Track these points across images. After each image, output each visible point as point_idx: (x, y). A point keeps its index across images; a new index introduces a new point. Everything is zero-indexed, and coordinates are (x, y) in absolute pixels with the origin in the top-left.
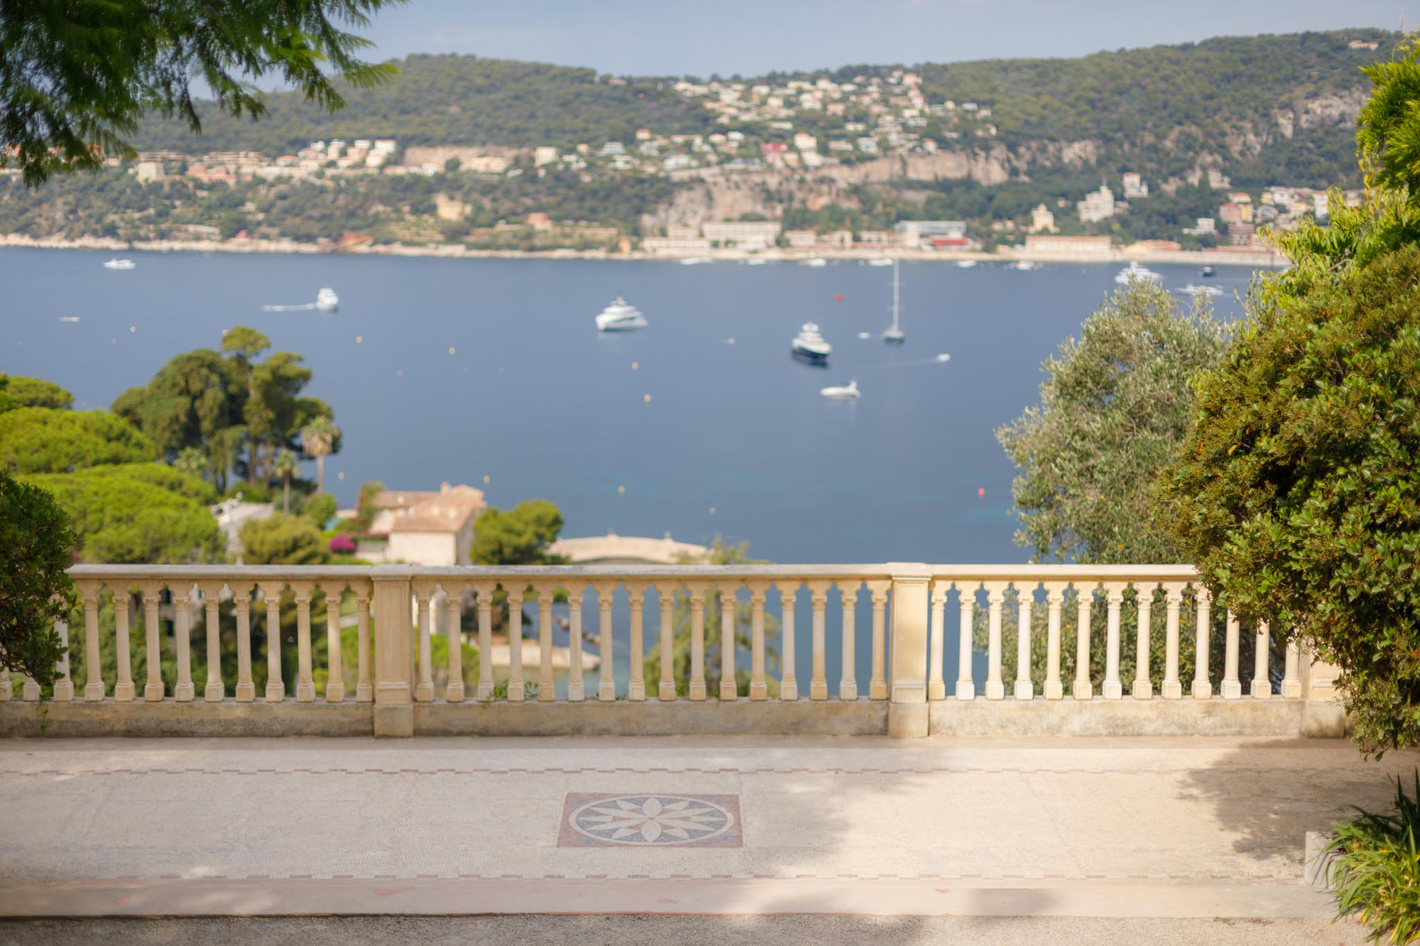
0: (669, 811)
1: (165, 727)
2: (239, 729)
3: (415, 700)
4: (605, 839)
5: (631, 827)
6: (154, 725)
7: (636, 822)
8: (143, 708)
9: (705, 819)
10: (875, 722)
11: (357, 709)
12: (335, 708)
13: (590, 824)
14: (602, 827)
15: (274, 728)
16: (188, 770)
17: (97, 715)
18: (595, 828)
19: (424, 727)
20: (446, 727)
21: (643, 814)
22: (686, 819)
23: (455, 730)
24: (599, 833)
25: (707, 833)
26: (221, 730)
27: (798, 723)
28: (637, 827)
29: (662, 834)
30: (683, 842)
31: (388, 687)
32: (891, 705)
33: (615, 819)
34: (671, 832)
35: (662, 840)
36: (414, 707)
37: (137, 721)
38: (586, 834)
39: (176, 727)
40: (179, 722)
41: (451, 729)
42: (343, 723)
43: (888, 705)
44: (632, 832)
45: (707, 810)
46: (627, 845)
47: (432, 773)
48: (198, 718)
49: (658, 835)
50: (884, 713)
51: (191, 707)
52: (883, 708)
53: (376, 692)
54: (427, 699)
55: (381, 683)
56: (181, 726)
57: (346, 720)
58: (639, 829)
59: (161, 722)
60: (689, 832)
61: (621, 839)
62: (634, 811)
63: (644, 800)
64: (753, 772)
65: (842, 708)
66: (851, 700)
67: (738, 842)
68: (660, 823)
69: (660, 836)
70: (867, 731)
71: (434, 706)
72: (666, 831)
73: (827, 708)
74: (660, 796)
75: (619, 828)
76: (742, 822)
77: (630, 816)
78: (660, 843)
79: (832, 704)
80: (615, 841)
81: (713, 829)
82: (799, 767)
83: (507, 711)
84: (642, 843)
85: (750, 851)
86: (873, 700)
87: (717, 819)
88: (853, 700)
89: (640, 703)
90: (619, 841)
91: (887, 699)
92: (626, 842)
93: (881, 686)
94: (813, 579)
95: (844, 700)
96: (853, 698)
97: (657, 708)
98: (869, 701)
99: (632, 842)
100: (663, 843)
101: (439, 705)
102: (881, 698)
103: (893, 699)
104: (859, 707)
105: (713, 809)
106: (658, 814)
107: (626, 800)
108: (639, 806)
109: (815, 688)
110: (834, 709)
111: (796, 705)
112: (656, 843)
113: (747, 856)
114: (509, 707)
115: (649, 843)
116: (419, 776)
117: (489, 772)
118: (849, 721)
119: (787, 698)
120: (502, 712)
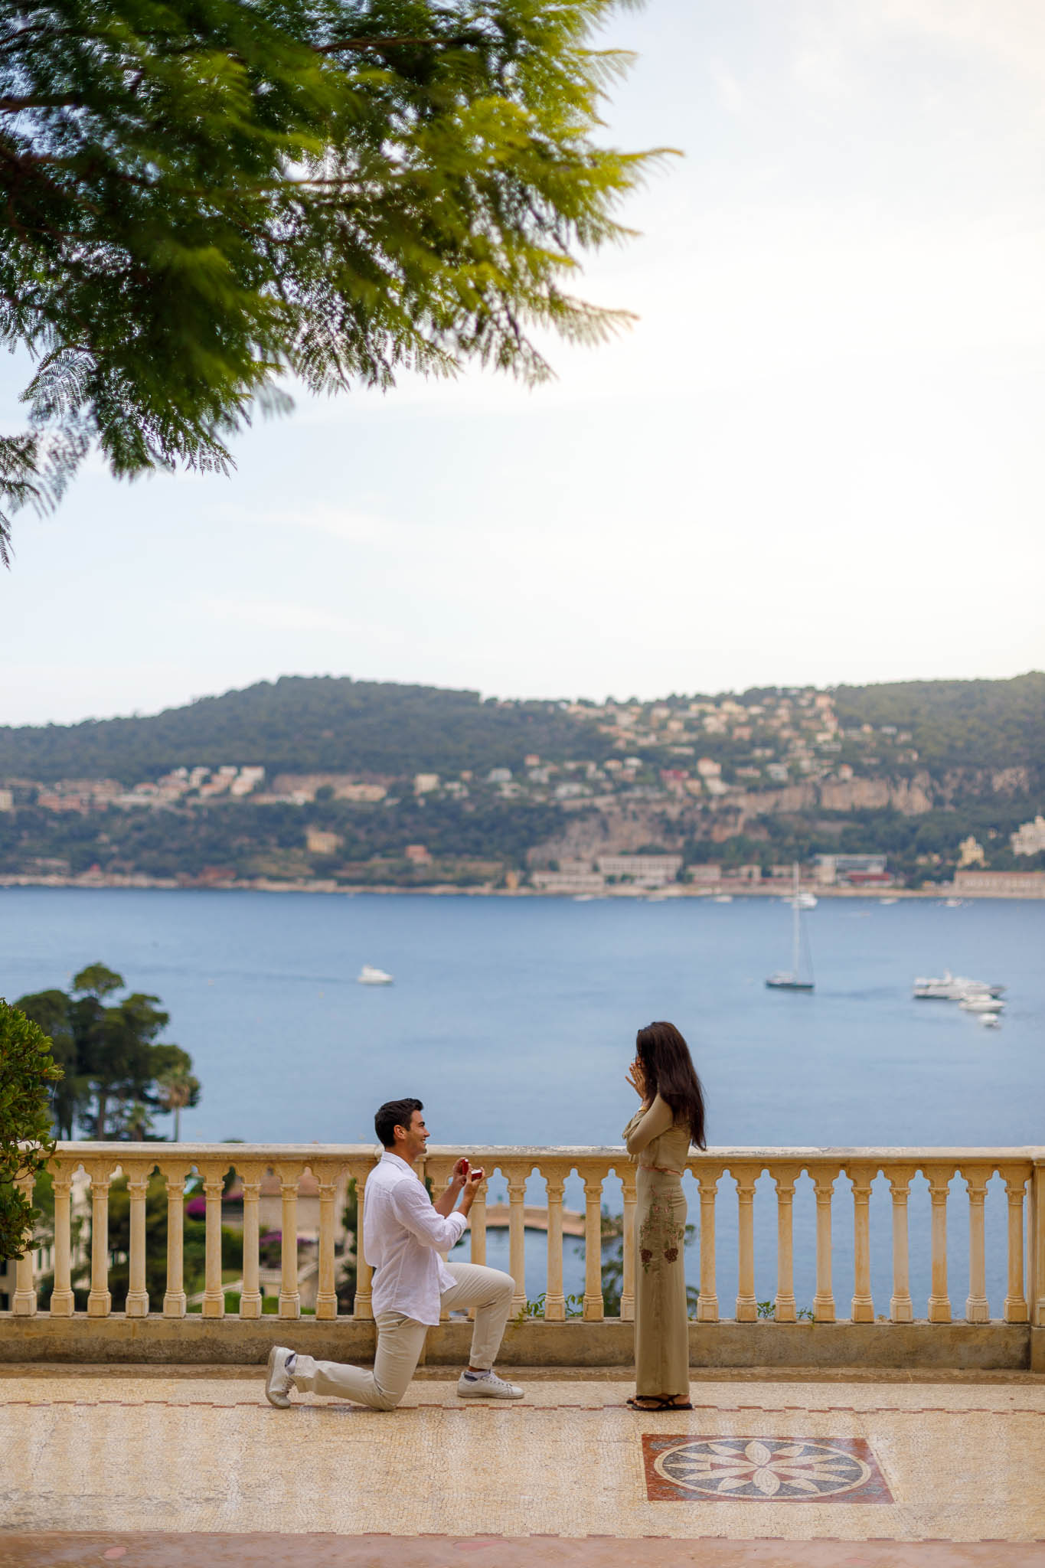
0: (781, 1457)
1: (111, 1349)
2: (204, 1353)
4: (710, 1492)
5: (738, 1477)
6: (97, 1348)
7: (745, 1471)
8: (84, 1324)
9: (834, 1467)
10: (1013, 1352)
11: (355, 1329)
12: (327, 1328)
13: (682, 1471)
14: (700, 1476)
15: (249, 1352)
16: (146, 1402)
17: (27, 1334)
18: (691, 1477)
19: (439, 1353)
21: (746, 1459)
22: (809, 1467)
24: (699, 1483)
25: (842, 1485)
26: (182, 1354)
27: (914, 1353)
28: (747, 1476)
29: (782, 1485)
30: (812, 1496)
32: (1034, 1329)
33: (714, 1466)
34: (793, 1483)
35: (784, 1494)
37: (76, 1341)
38: (683, 1484)
39: (125, 1350)
40: (129, 1344)
42: (336, 1347)
43: (1030, 1329)
44: (744, 1482)
45: (831, 1457)
46: (739, 1499)
48: (153, 1340)
49: (778, 1487)
50: (1024, 1340)
51: (146, 1324)
52: (1023, 1334)
56: (131, 1349)
57: (341, 1342)
58: (750, 1479)
59: (105, 1344)
60: (818, 1483)
61: (727, 1491)
62: (736, 1456)
63: (746, 1444)
64: (873, 1413)
65: (971, 1333)
66: (981, 1323)
67: (886, 1496)
68: (775, 1473)
69: (780, 1489)
70: (1002, 1364)
71: (451, 1326)
72: (786, 1482)
73: (952, 1333)
74: (764, 1440)
75: (722, 1479)
76: (882, 1472)
77: (733, 1464)
78: (782, 1497)
79: (958, 1328)
80: (723, 1494)
81: (847, 1481)
82: (931, 1406)
83: (543, 1334)
84: (760, 1497)
85: (907, 1509)
86: (1010, 1323)
87: (849, 1468)
88: (985, 1323)
89: (713, 1324)
90: (728, 1495)
91: (1028, 1323)
92: (737, 1496)
93: (1020, 1304)
94: (933, 1165)
95: (973, 1323)
96: (984, 1321)
97: (735, 1331)
98: (1005, 1325)
99: (746, 1496)
100: (786, 1498)
101: (458, 1325)
102: (1020, 1320)
103: (1037, 1321)
104: (994, 1331)
105: (837, 1456)
106: (769, 1462)
107: (722, 1444)
108: (740, 1452)
109: (935, 1307)
110: (961, 1334)
111: (912, 1328)
112: (778, 1497)
113: (905, 1515)
114: (547, 1328)
115: (769, 1498)
116: (444, 1411)
117: (533, 1408)
118: (980, 1350)
119: (899, 1320)
120: (537, 1335)
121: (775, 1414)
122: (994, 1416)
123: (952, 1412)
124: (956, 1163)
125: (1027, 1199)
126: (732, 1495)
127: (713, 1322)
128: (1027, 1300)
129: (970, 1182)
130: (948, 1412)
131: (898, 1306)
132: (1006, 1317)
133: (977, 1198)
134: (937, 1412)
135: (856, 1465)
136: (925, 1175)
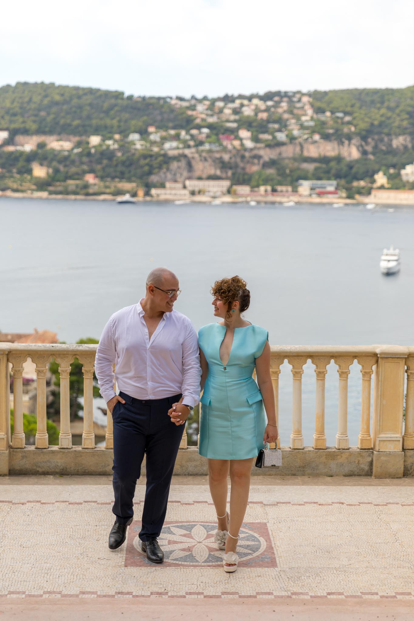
3: (10, 447)
5: (184, 550)
7: (188, 546)
9: (244, 543)
10: (362, 466)
19: (17, 468)
20: (35, 467)
21: (192, 537)
23: (40, 470)
25: (247, 555)
27: (303, 467)
28: (189, 550)
29: (210, 555)
32: (375, 452)
33: (170, 542)
34: (217, 554)
35: (211, 561)
36: (10, 453)
41: (38, 469)
43: (373, 453)
44: (185, 554)
45: (243, 535)
46: (182, 565)
47: (23, 504)
49: (207, 556)
50: (369, 459)
52: (369, 456)
54: (20, 446)
58: (191, 551)
61: (174, 560)
62: (184, 535)
63: (193, 526)
64: (274, 505)
65: (337, 455)
66: (344, 449)
67: (273, 563)
68: (207, 546)
69: (208, 558)
70: (356, 473)
71: (25, 452)
72: (212, 553)
73: (326, 455)
74: (205, 524)
75: (173, 551)
76: (273, 546)
77: (182, 541)
78: (208, 564)
79: (330, 452)
80: (172, 562)
81: (250, 552)
82: (309, 501)
83: (81, 456)
84: (194, 564)
85: (284, 571)
86: (361, 449)
87: (253, 543)
88: (346, 449)
90: (174, 562)
91: (372, 449)
92: (180, 563)
93: (368, 438)
94: (317, 356)
95: (339, 449)
96: (346, 448)
98: (359, 450)
99: (186, 563)
100: (211, 564)
101: (30, 451)
102: (367, 448)
103: (377, 448)
104: (351, 454)
105: (247, 534)
106: (204, 540)
107: (178, 527)
108: (188, 532)
109: (317, 440)
110: (332, 455)
111: (303, 452)
112: (205, 564)
113: (282, 576)
114: (83, 453)
115: (200, 564)
116: (12, 506)
117: (67, 503)
118: (343, 465)
119: (295, 448)
120: (77, 457)
122: (347, 507)
123: (322, 505)
124: (331, 355)
125: (373, 376)
126: (177, 562)
128: (372, 436)
129: (340, 366)
130: (320, 505)
131: (294, 440)
132: (359, 446)
133: (344, 375)
134: (313, 505)
135: (259, 541)
136: (313, 362)
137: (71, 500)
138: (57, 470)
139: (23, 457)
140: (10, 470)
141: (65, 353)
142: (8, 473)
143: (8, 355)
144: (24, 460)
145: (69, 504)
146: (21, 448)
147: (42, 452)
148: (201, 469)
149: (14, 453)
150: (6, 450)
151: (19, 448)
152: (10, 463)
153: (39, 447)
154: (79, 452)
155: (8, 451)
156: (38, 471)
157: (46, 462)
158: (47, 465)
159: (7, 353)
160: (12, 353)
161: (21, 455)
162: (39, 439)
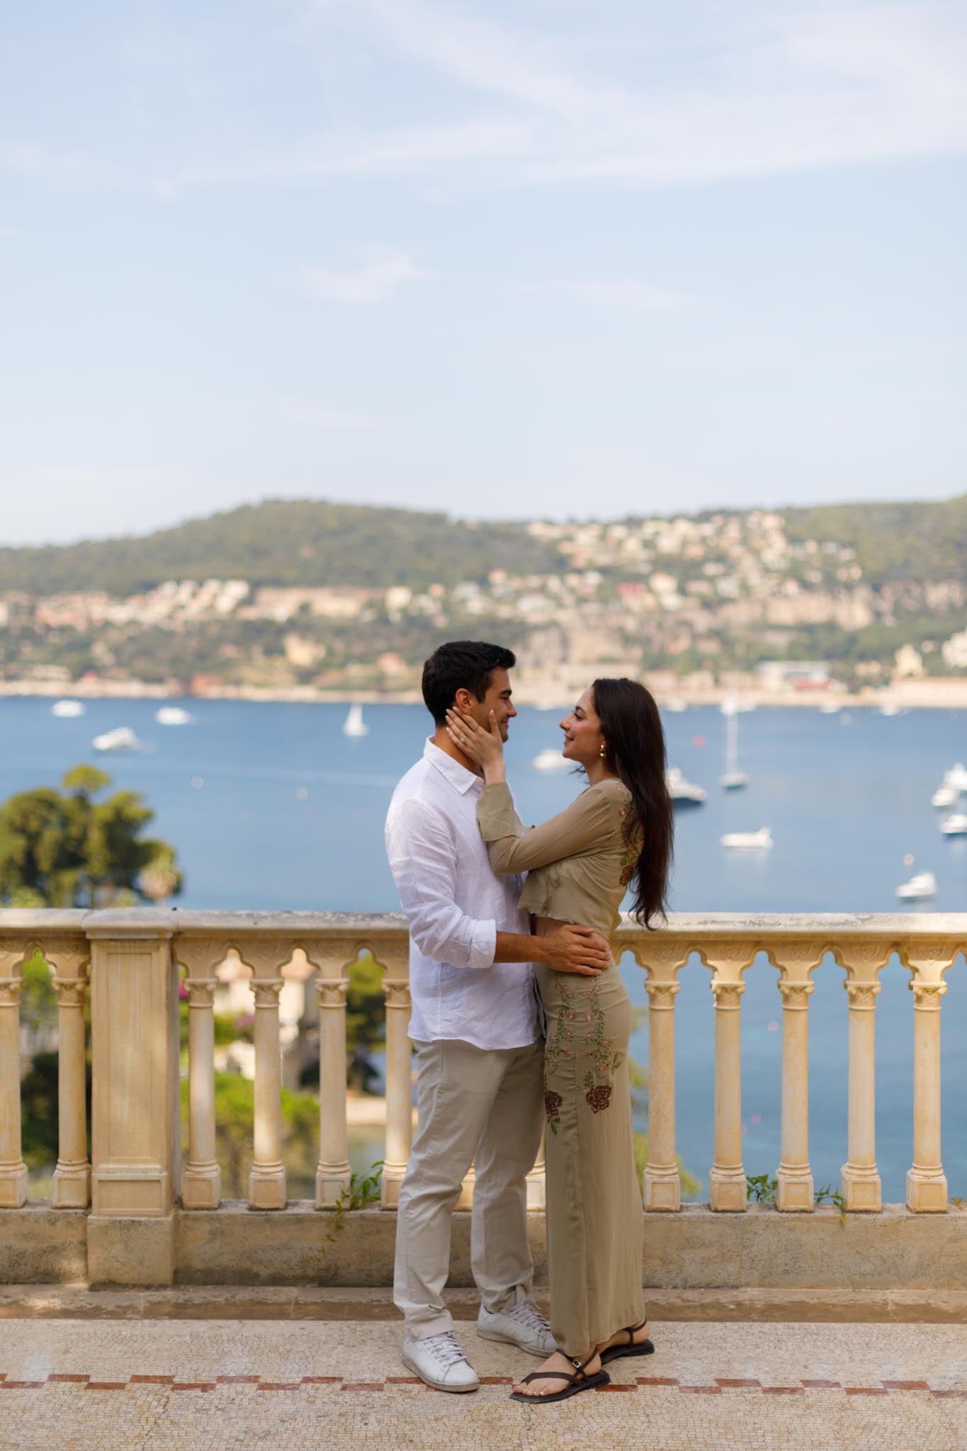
3: (178, 1203)
11: (53, 1222)
19: (198, 1264)
20: (247, 1264)
23: (263, 1271)
31: (117, 1176)
36: (177, 1221)
41: (256, 1268)
42: (22, 1255)
53: (95, 1184)
54: (206, 1203)
55: (103, 1166)
57: (29, 1246)
71: (219, 1219)
83: (379, 1232)
89: (671, 1215)
97: (708, 1226)
101: (232, 1217)
114: (384, 1222)
116: (174, 1396)
117: (338, 1386)
120: (368, 1234)
121: (785, 1398)
127: (671, 1211)
137: (351, 1376)
138: (310, 1272)
139: (214, 1234)
140: (176, 1272)
141: (335, 936)
142: (170, 1281)
143: (172, 941)
144: (218, 1243)
145: (344, 1388)
146: (208, 1209)
147: (268, 1220)
148: (720, 1271)
149: (190, 1224)
150: (167, 1215)
151: (202, 1209)
152: (176, 1251)
153: (258, 1205)
154: (374, 1220)
155: (170, 1218)
156: (257, 1275)
157: (278, 1249)
158: (282, 1256)
159: (169, 936)
160: (183, 936)
161: (207, 1227)
162: (260, 1181)
